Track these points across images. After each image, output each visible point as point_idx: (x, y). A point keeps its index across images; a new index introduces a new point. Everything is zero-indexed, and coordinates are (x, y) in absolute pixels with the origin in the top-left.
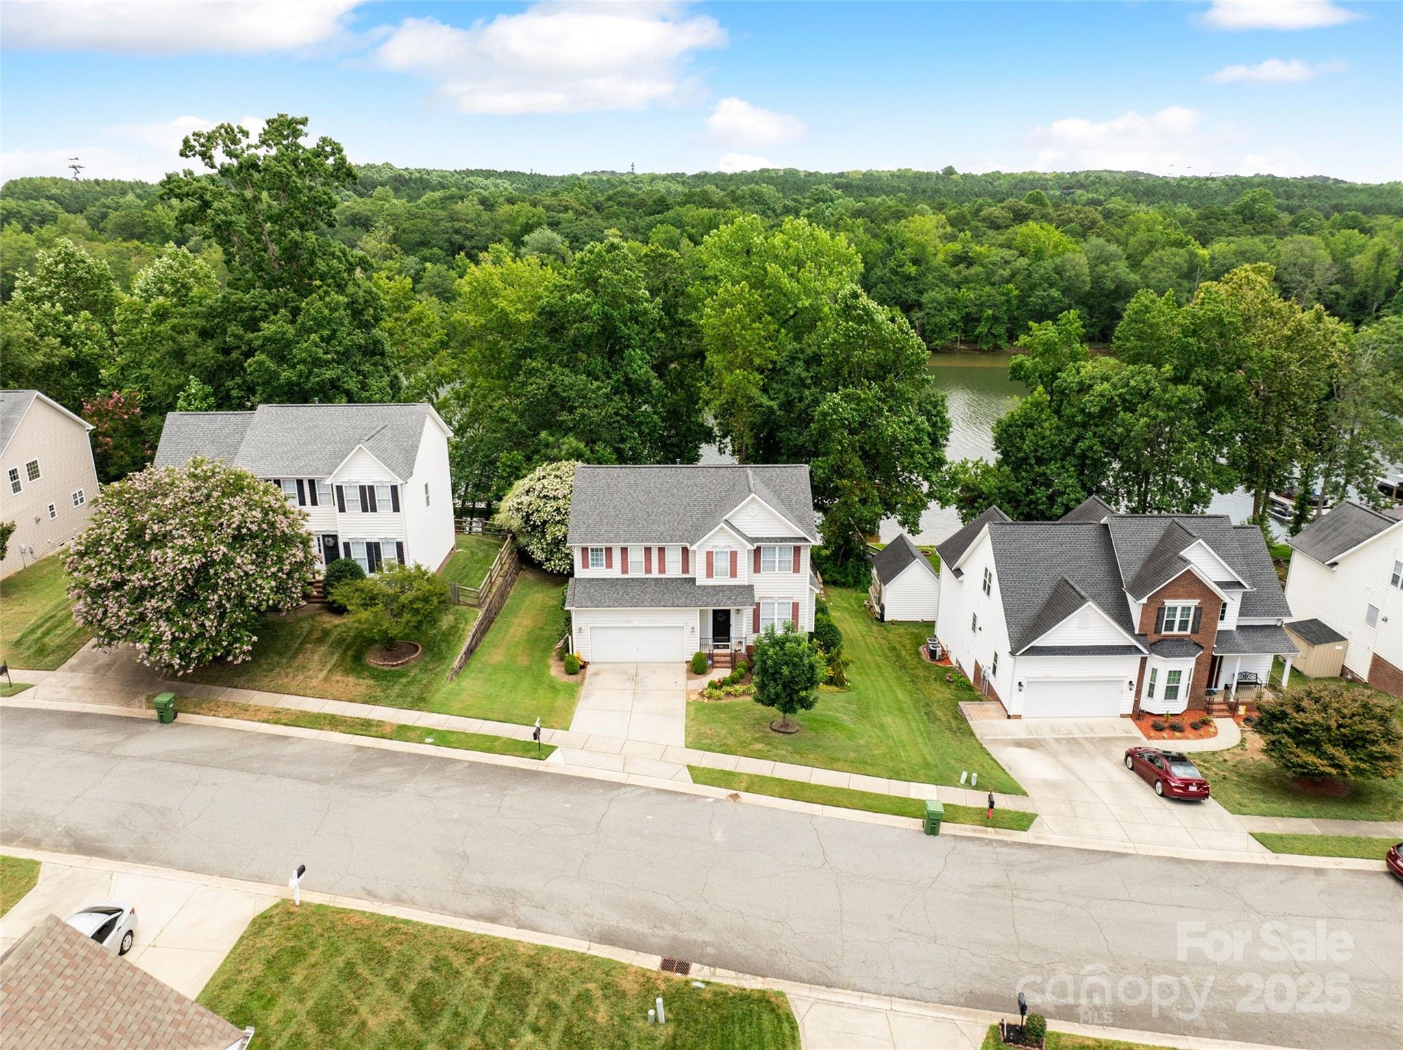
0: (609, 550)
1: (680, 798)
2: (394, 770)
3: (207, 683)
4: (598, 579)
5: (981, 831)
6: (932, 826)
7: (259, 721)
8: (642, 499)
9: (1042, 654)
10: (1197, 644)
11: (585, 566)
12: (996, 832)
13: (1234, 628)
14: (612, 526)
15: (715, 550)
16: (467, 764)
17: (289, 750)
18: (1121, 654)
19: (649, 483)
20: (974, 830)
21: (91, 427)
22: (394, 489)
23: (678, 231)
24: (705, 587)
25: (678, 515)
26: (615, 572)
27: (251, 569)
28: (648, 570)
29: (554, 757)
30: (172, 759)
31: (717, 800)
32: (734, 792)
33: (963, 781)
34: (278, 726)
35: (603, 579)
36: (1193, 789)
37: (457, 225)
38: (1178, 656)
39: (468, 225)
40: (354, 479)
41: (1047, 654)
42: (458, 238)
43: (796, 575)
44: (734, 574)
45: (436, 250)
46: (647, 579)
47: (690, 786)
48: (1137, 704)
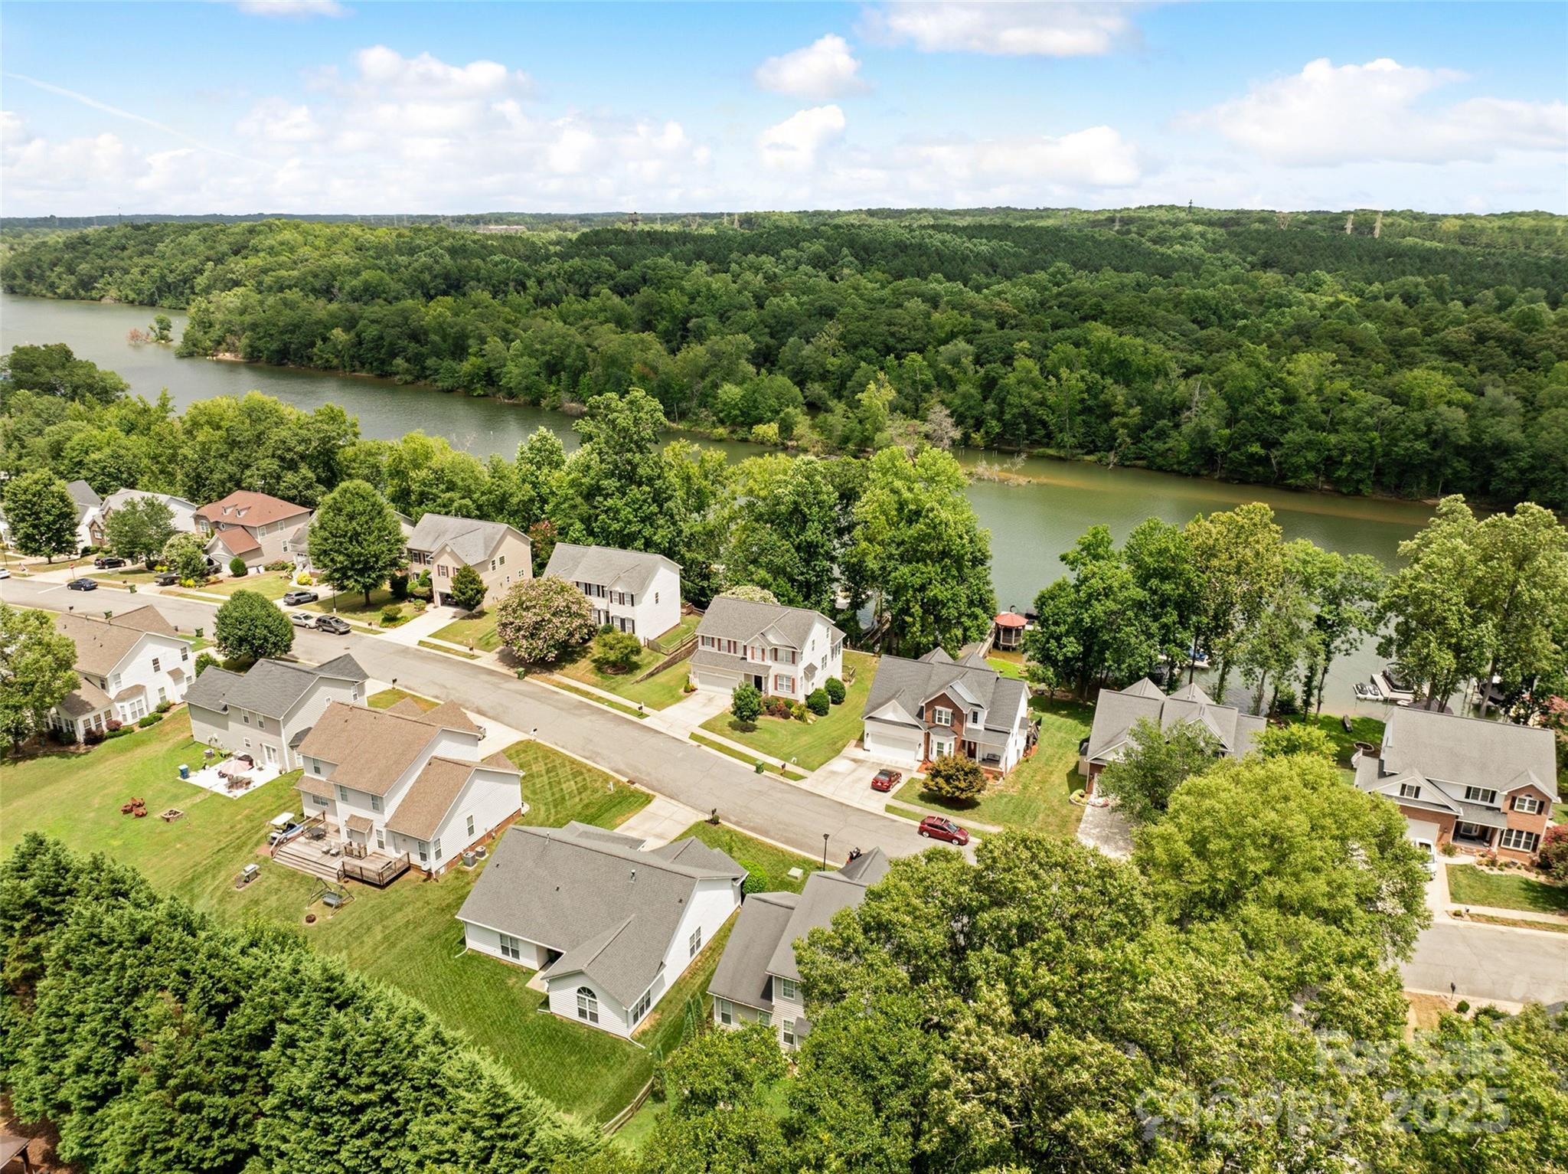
1: (680, 743)
2: (588, 711)
3: (536, 667)
4: (708, 652)
5: (776, 776)
6: (759, 770)
7: (552, 685)
9: (876, 721)
10: (955, 732)
11: (703, 644)
12: (781, 778)
13: (984, 729)
15: (755, 646)
17: (556, 697)
18: (913, 728)
21: (531, 540)
22: (632, 595)
24: (750, 663)
25: (748, 626)
26: (715, 650)
28: (729, 651)
29: (647, 719)
30: (517, 692)
32: (701, 743)
33: (790, 760)
34: (558, 688)
35: (710, 652)
37: (893, 329)
38: (942, 735)
41: (878, 721)
42: (891, 341)
43: (793, 665)
44: (763, 659)
45: (871, 351)
46: (728, 655)
47: (686, 739)
48: (927, 757)
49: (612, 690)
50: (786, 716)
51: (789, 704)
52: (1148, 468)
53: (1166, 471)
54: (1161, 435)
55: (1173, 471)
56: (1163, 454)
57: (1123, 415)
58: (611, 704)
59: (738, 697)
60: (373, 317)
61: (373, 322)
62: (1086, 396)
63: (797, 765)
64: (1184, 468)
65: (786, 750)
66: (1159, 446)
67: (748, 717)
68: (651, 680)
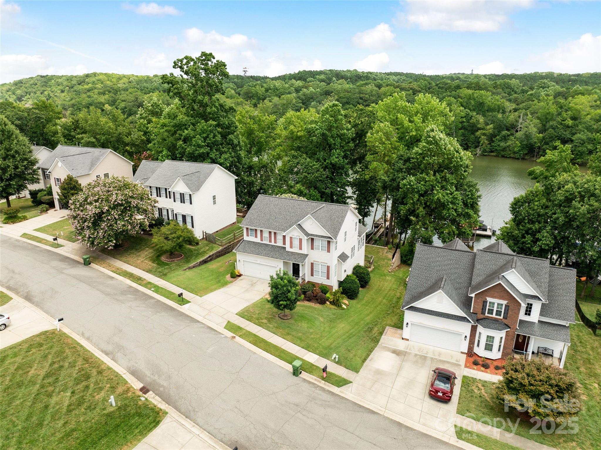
0: (256, 230)
1: (213, 332)
2: (132, 296)
3: (108, 255)
4: (252, 242)
5: (318, 381)
6: (296, 372)
7: (111, 271)
8: (276, 211)
9: (416, 311)
10: (506, 325)
11: (248, 235)
12: (324, 384)
13: (537, 322)
14: (260, 221)
15: (293, 237)
16: (156, 300)
17: (110, 282)
18: (458, 320)
19: (282, 205)
20: (316, 380)
21: (133, 164)
22: (190, 195)
23: (455, 100)
24: (289, 252)
25: (287, 219)
26: (258, 240)
27: (117, 217)
28: (270, 241)
29: (187, 306)
30: (75, 277)
31: (226, 337)
32: (234, 335)
33: (333, 358)
34: (114, 274)
35: (253, 242)
36: (440, 394)
37: (362, 95)
38: (491, 329)
39: (366, 96)
40: (178, 190)
41: (419, 312)
43: (328, 253)
44: (301, 248)
46: (269, 245)
47: (221, 329)
48: (471, 348)
49: (163, 276)
50: (322, 302)
51: (325, 290)
52: (497, 156)
53: (506, 157)
54: (505, 138)
55: (510, 157)
56: (504, 149)
57: (483, 129)
58: (158, 289)
59: (274, 286)
60: (123, 99)
61: (123, 101)
62: (464, 120)
63: (339, 363)
64: (517, 156)
65: (325, 342)
66: (502, 144)
67: (285, 307)
68: (203, 267)
